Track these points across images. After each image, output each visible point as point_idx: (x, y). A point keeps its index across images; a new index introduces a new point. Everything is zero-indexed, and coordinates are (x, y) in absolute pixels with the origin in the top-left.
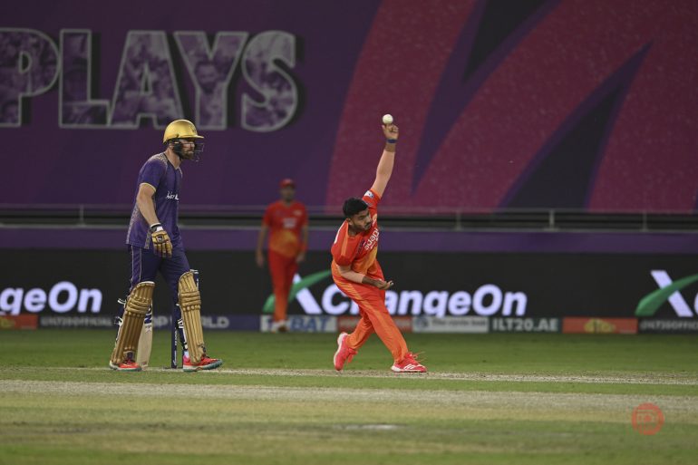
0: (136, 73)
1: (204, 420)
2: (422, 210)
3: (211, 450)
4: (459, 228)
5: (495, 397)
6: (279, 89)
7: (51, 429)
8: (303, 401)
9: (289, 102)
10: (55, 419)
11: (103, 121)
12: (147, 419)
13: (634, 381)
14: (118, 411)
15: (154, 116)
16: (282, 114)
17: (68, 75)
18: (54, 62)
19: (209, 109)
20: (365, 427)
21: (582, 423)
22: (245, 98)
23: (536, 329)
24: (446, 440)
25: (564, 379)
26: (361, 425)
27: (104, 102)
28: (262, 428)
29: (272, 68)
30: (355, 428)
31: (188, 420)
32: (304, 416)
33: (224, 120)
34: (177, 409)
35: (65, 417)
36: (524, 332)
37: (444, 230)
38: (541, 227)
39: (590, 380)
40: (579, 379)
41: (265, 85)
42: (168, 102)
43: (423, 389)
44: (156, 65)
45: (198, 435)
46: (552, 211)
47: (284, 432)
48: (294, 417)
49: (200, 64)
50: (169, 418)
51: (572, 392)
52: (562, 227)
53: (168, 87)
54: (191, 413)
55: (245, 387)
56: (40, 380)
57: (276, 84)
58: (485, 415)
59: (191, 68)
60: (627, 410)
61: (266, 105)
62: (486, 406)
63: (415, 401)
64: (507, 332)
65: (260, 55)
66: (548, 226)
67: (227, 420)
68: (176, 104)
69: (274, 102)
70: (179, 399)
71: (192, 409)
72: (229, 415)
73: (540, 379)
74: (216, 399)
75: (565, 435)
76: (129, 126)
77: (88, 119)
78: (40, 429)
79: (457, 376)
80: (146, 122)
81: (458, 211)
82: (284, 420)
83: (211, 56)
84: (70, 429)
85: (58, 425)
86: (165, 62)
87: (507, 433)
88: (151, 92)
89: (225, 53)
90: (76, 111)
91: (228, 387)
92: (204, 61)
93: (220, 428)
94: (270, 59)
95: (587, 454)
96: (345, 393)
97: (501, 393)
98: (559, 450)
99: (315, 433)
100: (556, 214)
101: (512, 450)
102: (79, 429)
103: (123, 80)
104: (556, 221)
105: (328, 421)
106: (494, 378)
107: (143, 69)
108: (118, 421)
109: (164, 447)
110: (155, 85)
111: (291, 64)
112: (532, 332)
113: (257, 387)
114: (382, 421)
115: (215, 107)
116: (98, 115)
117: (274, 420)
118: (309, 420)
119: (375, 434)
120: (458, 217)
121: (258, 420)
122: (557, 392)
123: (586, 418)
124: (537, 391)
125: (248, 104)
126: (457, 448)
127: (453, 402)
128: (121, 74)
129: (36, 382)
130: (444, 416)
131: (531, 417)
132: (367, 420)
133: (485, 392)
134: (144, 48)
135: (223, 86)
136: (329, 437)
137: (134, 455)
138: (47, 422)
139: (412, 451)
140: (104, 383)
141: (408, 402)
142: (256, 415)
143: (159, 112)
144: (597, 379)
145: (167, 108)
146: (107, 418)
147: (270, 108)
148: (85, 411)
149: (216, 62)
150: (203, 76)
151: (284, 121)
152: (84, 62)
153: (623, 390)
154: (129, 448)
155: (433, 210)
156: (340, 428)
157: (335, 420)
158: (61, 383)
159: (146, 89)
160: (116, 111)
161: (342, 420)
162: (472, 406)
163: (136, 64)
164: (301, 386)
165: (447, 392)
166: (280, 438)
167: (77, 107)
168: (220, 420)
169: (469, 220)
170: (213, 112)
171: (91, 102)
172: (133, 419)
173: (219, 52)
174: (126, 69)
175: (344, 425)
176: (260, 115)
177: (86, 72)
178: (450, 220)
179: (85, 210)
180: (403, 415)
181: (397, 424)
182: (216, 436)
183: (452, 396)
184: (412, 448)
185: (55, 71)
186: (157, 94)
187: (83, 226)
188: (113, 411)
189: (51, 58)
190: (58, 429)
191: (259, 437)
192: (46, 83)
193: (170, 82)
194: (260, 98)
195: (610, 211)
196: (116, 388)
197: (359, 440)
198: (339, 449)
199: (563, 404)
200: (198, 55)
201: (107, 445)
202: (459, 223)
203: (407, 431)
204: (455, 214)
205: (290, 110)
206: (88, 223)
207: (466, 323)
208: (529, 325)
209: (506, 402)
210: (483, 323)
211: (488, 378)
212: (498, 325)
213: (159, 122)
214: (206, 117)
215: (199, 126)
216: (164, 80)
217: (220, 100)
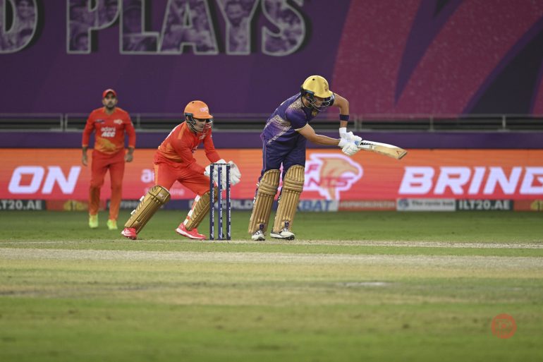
0: (180, 11)
1: (236, 279)
2: (402, 116)
3: (242, 302)
4: (432, 130)
5: (462, 260)
6: (291, 23)
7: (117, 287)
8: (313, 264)
9: (299, 32)
10: (120, 279)
11: (154, 49)
12: (192, 279)
14: (169, 273)
15: (194, 45)
16: (293, 42)
17: (126, 13)
19: (237, 39)
20: (362, 284)
21: (530, 280)
22: (265, 30)
23: (492, 208)
24: (424, 294)
25: (515, 246)
26: (360, 282)
27: (155, 34)
28: (281, 285)
29: (285, 6)
30: (353, 284)
31: (223, 279)
32: (314, 276)
33: (248, 47)
34: (215, 271)
35: (128, 278)
36: (483, 210)
37: (420, 131)
38: (496, 129)
39: (535, 246)
40: (527, 246)
41: (280, 20)
42: (205, 33)
43: (406, 254)
45: (232, 291)
46: (504, 116)
47: (298, 288)
48: (306, 276)
49: (229, 3)
50: (209, 278)
51: (522, 256)
52: (511, 129)
53: (205, 21)
54: (226, 274)
55: (268, 253)
56: (108, 249)
57: (288, 19)
58: (454, 274)
59: (222, 7)
61: (281, 35)
62: (455, 267)
63: (400, 264)
64: (470, 210)
66: (502, 128)
67: (254, 279)
68: (211, 34)
69: (287, 33)
70: (216, 263)
71: (227, 271)
72: (255, 275)
73: (497, 246)
74: (245, 264)
75: (516, 289)
76: (175, 52)
77: (143, 47)
78: (108, 287)
79: (431, 245)
80: (188, 49)
81: (431, 117)
82: (299, 279)
84: (132, 287)
85: (123, 284)
87: (472, 288)
88: (191, 26)
90: (133, 41)
91: (254, 254)
92: (232, 2)
93: (249, 286)
95: (534, 303)
96: (345, 258)
97: (466, 257)
98: (513, 301)
99: (323, 289)
100: (507, 119)
101: (476, 301)
102: (139, 287)
103: (169, 16)
104: (507, 124)
105: (332, 279)
106: (461, 245)
107: (184, 8)
108: (169, 280)
109: (205, 300)
110: (195, 20)
111: (300, 3)
112: (490, 210)
113: (277, 254)
114: (375, 279)
115: (241, 37)
116: (150, 43)
117: (290, 279)
118: (318, 279)
119: (369, 289)
120: (431, 122)
121: (278, 279)
122: (510, 256)
123: (533, 276)
124: (495, 255)
125: (267, 34)
126: (433, 300)
127: (430, 264)
128: (168, 12)
129: (105, 251)
130: (422, 275)
131: (490, 276)
132: (363, 278)
133: (454, 256)
135: (247, 21)
136: (334, 292)
137: (182, 306)
138: (114, 281)
139: (399, 302)
140: (158, 252)
141: (394, 265)
142: (276, 275)
143: (198, 42)
145: (204, 38)
146: (160, 278)
147: (284, 38)
148: (143, 273)
150: (232, 13)
151: (296, 48)
154: (179, 301)
155: (412, 116)
156: (342, 284)
157: (338, 279)
158: (124, 251)
159: (188, 24)
160: (165, 41)
161: (346, 279)
162: (444, 267)
164: (311, 253)
165: (425, 257)
166: (296, 292)
167: (134, 38)
168: (249, 279)
169: (439, 123)
170: (240, 41)
171: (145, 34)
172: (180, 279)
174: (172, 8)
175: (345, 283)
176: (276, 43)
177: (140, 10)
178: (426, 124)
179: (141, 118)
180: (390, 275)
181: (387, 282)
182: (246, 291)
183: (429, 259)
184: (398, 300)
185: (116, 10)
186: (196, 27)
187: (139, 130)
188: (165, 273)
190: (122, 287)
191: (279, 292)
192: (110, 19)
193: (206, 18)
194: (276, 30)
196: (167, 255)
197: (357, 294)
198: (341, 301)
199: (516, 265)
201: (161, 299)
202: (432, 126)
203: (393, 287)
204: (428, 119)
205: (300, 39)
206: (144, 128)
207: (438, 204)
208: (487, 205)
209: (470, 264)
210: (451, 204)
211: (456, 246)
212: (463, 205)
213: (199, 49)
214: (234, 45)
215: (228, 52)
216: (201, 16)
217: (245, 32)
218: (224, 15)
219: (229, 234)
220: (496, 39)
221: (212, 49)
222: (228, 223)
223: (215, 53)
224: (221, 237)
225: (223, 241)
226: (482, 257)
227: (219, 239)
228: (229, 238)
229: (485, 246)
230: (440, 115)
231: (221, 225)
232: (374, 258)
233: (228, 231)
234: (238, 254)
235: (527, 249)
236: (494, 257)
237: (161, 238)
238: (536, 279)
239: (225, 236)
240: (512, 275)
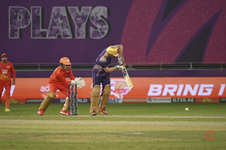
0: (56, 20)
1: (79, 132)
2: (149, 63)
3: (82, 141)
4: (161, 69)
5: (173, 123)
6: (102, 25)
7: (30, 135)
8: (112, 125)
9: (105, 29)
10: (31, 132)
11: (46, 36)
12: (61, 132)
13: (218, 117)
14: (52, 129)
15: (62, 34)
16: (103, 33)
17: (34, 21)
18: (29, 17)
19: (80, 32)
20: (132, 133)
21: (202, 131)
22: (91, 28)
23: (187, 101)
24: (158, 137)
25: (196, 117)
26: (130, 133)
27: (46, 30)
28: (98, 134)
29: (100, 18)
30: (128, 133)
31: (74, 132)
34: (71, 128)
35: (34, 131)
36: (183, 102)
37: (156, 70)
38: (188, 68)
39: (204, 117)
40: (201, 117)
41: (98, 24)
42: (66, 30)
43: (150, 121)
44: (62, 18)
45: (78, 136)
46: (191, 63)
47: (105, 135)
48: (108, 130)
49: (76, 17)
50: (68, 131)
51: (199, 121)
52: (194, 68)
53: (66, 25)
54: (75, 130)
55: (93, 121)
56: (26, 119)
57: (101, 23)
58: (170, 129)
59: (73, 18)
60: (216, 127)
61: (98, 30)
62: (171, 126)
63: (148, 125)
64: (177, 102)
65: (96, 14)
66: (190, 68)
67: (87, 132)
68: (69, 30)
69: (101, 29)
70: (71, 125)
71: (76, 128)
72: (87, 130)
73: (188, 117)
74: (83, 125)
75: (196, 135)
76: (54, 37)
77: (41, 36)
78: (26, 135)
79: (161, 117)
80: (59, 36)
81: (161, 64)
82: (105, 131)
83: (80, 15)
84: (36, 135)
85: (32, 134)
86: (65, 17)
87: (178, 135)
88: (61, 26)
89: (85, 14)
90: (37, 33)
91: (87, 121)
92: (78, 16)
93: (85, 134)
94: (99, 15)
95: (204, 141)
96: (125, 122)
97: (176, 122)
98: (194, 140)
99: (116, 135)
100: (193, 64)
101: (179, 140)
102: (39, 135)
103: (52, 23)
104: (193, 66)
105: (119, 131)
106: (173, 117)
107: (58, 19)
108: (52, 132)
109: (67, 140)
110: (62, 24)
111: (106, 17)
112: (186, 102)
113: (97, 121)
114: (137, 131)
115: (82, 31)
116: (44, 34)
117: (102, 131)
118: (113, 131)
119: (135, 135)
120: (161, 66)
121: (97, 132)
122: (193, 121)
123: (203, 129)
124: (187, 121)
125: (92, 30)
126: (161, 140)
127: (160, 125)
128: (51, 21)
129: (25, 120)
130: (157, 129)
131: (185, 129)
132: (132, 131)
133: (170, 122)
134: (58, 13)
135: (84, 24)
136: (120, 137)
137: (57, 143)
138: (29, 133)
139: (147, 141)
140: (47, 120)
141: (145, 125)
142: (96, 130)
143: (64, 33)
144: (207, 117)
145: (66, 32)
146: (48, 131)
147: (99, 31)
148: (41, 129)
149: (81, 17)
150: (78, 21)
151: (104, 35)
152: (39, 17)
153: (215, 120)
154: (56, 141)
155: (153, 64)
156: (123, 133)
157: (122, 131)
158: (33, 120)
159: (59, 26)
160: (50, 33)
161: (125, 131)
162: (166, 126)
163: (56, 18)
164: (111, 120)
165: (158, 122)
166: (104, 137)
167: (37, 32)
168: (85, 132)
169: (164, 66)
170: (81, 33)
171: (41, 30)
172: (56, 131)
173: (82, 13)
174: (52, 19)
175: (125, 133)
176: (96, 33)
177: (39, 20)
178: (158, 67)
179: (40, 65)
180: (144, 129)
181: (142, 132)
182: (84, 137)
183: (160, 123)
184: (147, 140)
185: (29, 20)
186: (63, 27)
187: (39, 70)
188: (50, 129)
189: (28, 16)
191: (97, 137)
192: (27, 24)
193: (67, 23)
194: (96, 28)
195: (210, 63)
196: (51, 122)
197: (130, 138)
198: (123, 140)
199: (196, 125)
200: (76, 14)
201: (48, 140)
202: (161, 68)
203: (145, 134)
204: (160, 64)
205: (106, 32)
206: (41, 69)
207: (164, 100)
208: (184, 100)
209: (177, 125)
210: (169, 100)
211: (171, 117)
212: (174, 100)
213: (64, 36)
214: (79, 34)
215: (76, 38)
216: (65, 22)
217: (83, 29)
218: (75, 22)
219: (77, 113)
220: (188, 31)
221: (70, 36)
222: (76, 108)
223: (71, 38)
224: (73, 114)
225: (74, 116)
226: (182, 122)
227: (73, 115)
228: (77, 115)
229: (183, 117)
230: (164, 63)
231: (73, 109)
232: (137, 122)
233: (76, 111)
234: (80, 121)
235: (201, 118)
236: (187, 122)
237: (49, 115)
238: (204, 131)
239: (75, 114)
240: (194, 129)
